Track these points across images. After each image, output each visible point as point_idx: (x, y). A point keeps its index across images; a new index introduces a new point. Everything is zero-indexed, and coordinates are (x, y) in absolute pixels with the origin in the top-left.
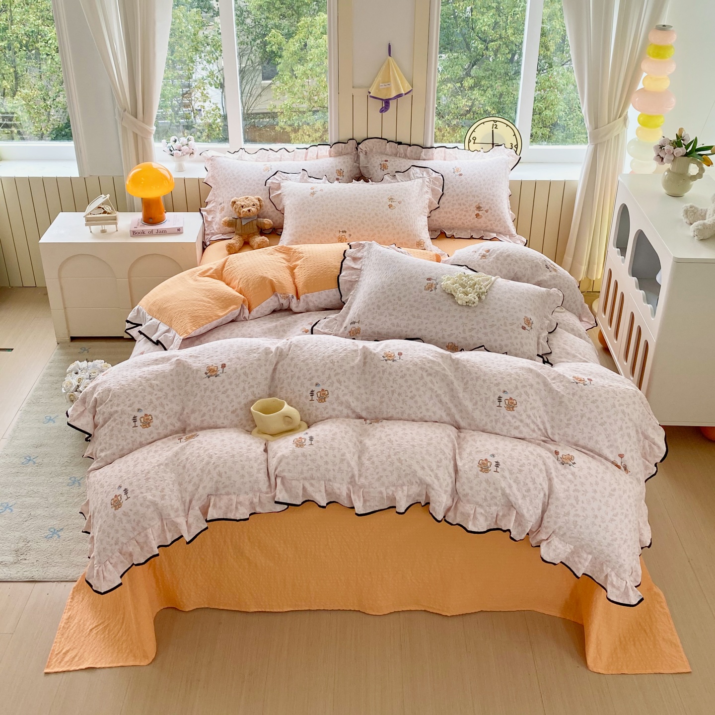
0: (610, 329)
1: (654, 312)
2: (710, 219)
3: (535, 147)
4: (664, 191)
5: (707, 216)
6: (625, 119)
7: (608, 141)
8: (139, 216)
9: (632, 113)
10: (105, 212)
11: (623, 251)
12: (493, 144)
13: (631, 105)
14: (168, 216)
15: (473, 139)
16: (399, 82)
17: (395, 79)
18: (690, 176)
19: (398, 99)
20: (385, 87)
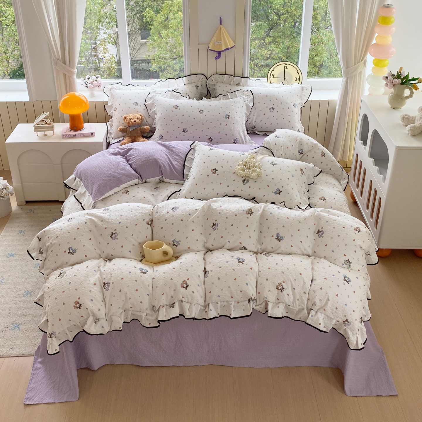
0: (357, 190)
1: (384, 180)
2: (418, 123)
3: (311, 80)
4: (389, 105)
5: (416, 121)
6: (365, 62)
7: (355, 75)
8: (68, 125)
9: (370, 58)
10: (46, 123)
11: (365, 143)
12: (285, 78)
13: (369, 53)
14: (86, 125)
15: (272, 75)
16: (227, 41)
17: (224, 39)
18: (405, 96)
19: (227, 51)
20: (218, 44)
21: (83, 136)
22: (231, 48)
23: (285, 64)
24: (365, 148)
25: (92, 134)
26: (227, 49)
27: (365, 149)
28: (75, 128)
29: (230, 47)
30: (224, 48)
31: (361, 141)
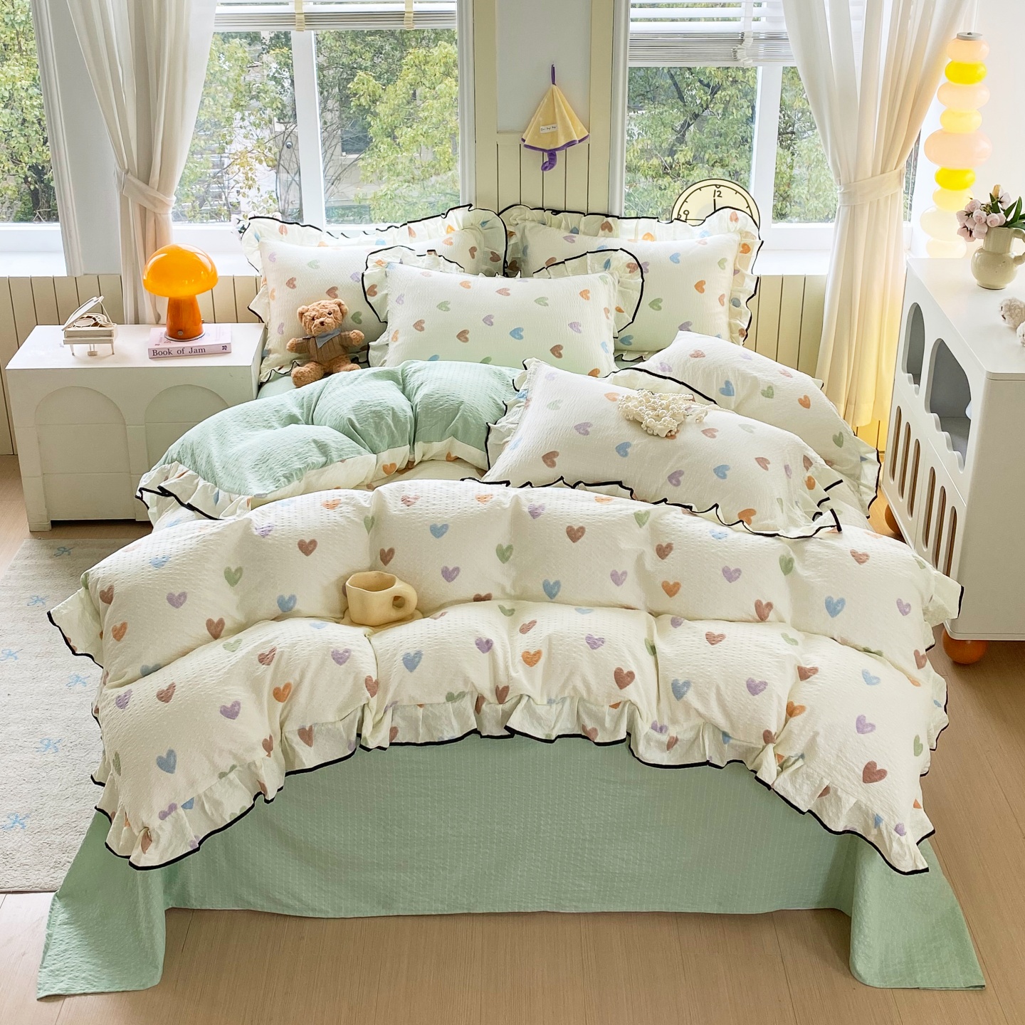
0: (901, 500)
1: (963, 463)
4: (976, 281)
14: (208, 328)
15: (684, 213)
16: (570, 123)
17: (564, 120)
18: (1013, 257)
19: (569, 148)
20: (548, 131)
21: (201, 352)
22: (580, 141)
23: (716, 185)
24: (916, 388)
25: (225, 347)
26: (571, 144)
27: (917, 392)
28: (180, 334)
29: (576, 139)
30: (562, 142)
31: (907, 374)
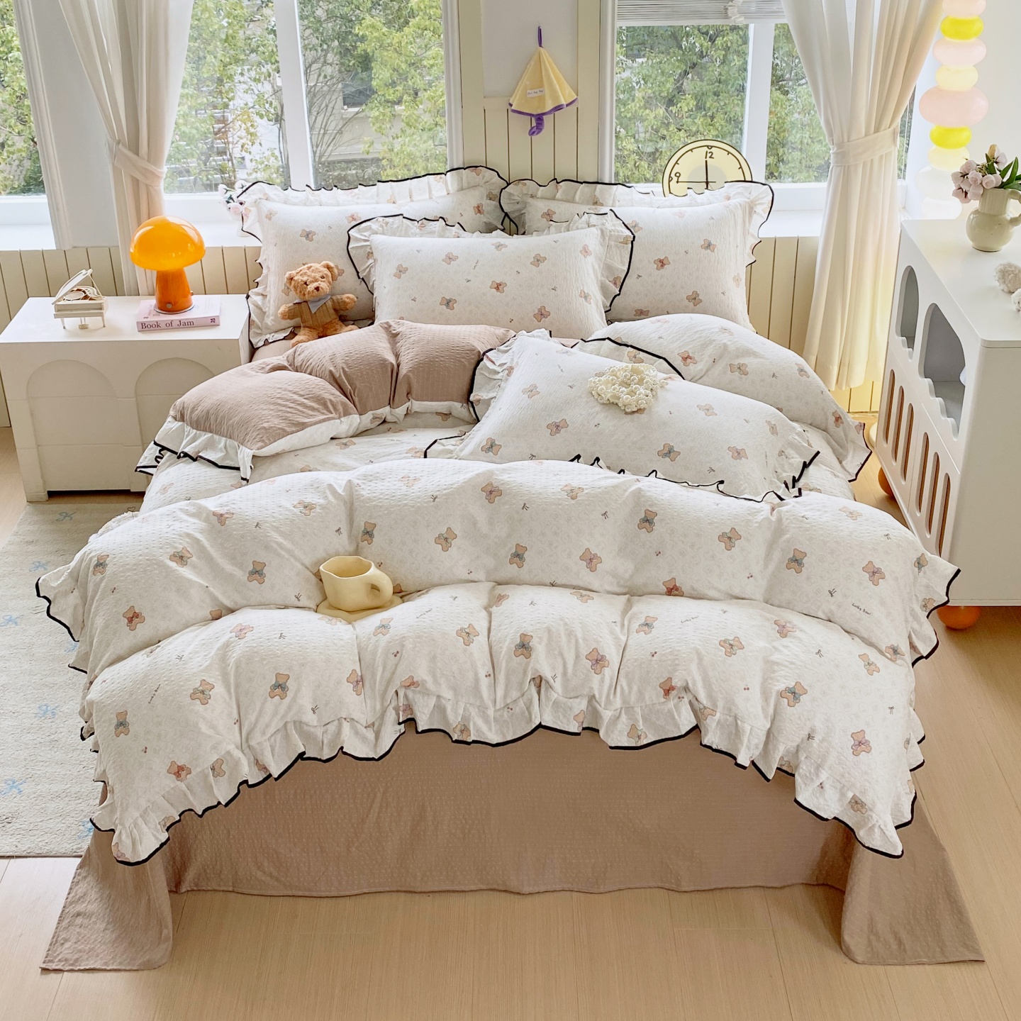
0: (894, 464)
1: (957, 429)
4: (970, 243)
8: (153, 301)
11: (910, 342)
12: (707, 183)
14: (197, 300)
15: (675, 175)
16: (557, 87)
17: (551, 83)
18: (1009, 218)
19: (556, 113)
20: (535, 95)
21: (189, 325)
22: (567, 105)
23: (708, 146)
24: (909, 352)
25: (213, 320)
26: (559, 108)
27: (911, 356)
28: (169, 306)
29: (564, 102)
30: (549, 107)
31: (901, 338)
